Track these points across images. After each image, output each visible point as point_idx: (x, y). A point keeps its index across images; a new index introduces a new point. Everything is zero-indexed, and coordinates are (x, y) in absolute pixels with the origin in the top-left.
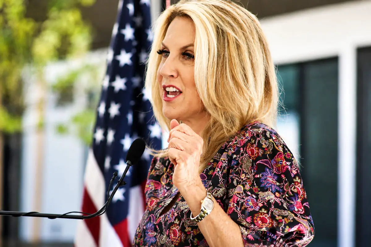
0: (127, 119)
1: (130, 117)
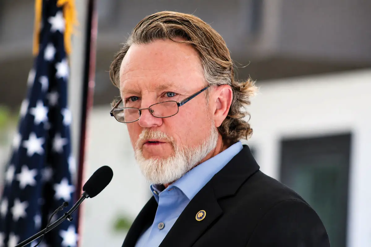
0: (33, 222)
1: (38, 220)
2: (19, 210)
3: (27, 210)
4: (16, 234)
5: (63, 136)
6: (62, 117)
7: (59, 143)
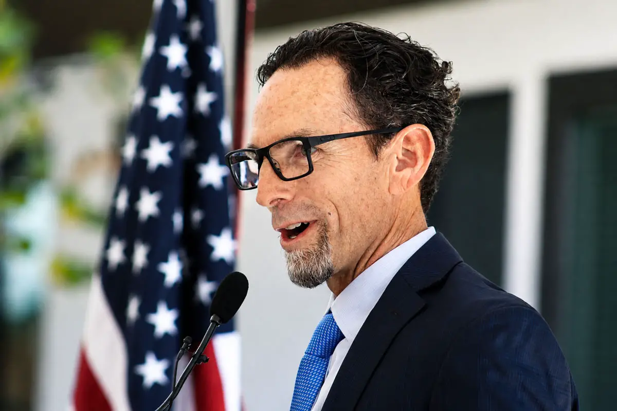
0: (171, 223)
1: (178, 220)
2: (148, 205)
3: (160, 205)
4: (145, 241)
5: (209, 90)
6: (208, 59)
7: (204, 99)
